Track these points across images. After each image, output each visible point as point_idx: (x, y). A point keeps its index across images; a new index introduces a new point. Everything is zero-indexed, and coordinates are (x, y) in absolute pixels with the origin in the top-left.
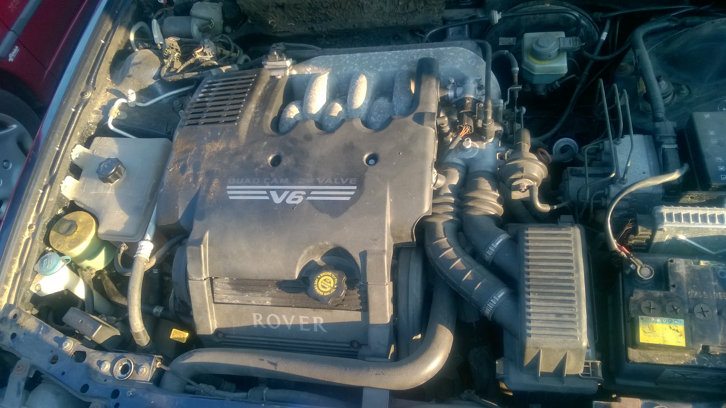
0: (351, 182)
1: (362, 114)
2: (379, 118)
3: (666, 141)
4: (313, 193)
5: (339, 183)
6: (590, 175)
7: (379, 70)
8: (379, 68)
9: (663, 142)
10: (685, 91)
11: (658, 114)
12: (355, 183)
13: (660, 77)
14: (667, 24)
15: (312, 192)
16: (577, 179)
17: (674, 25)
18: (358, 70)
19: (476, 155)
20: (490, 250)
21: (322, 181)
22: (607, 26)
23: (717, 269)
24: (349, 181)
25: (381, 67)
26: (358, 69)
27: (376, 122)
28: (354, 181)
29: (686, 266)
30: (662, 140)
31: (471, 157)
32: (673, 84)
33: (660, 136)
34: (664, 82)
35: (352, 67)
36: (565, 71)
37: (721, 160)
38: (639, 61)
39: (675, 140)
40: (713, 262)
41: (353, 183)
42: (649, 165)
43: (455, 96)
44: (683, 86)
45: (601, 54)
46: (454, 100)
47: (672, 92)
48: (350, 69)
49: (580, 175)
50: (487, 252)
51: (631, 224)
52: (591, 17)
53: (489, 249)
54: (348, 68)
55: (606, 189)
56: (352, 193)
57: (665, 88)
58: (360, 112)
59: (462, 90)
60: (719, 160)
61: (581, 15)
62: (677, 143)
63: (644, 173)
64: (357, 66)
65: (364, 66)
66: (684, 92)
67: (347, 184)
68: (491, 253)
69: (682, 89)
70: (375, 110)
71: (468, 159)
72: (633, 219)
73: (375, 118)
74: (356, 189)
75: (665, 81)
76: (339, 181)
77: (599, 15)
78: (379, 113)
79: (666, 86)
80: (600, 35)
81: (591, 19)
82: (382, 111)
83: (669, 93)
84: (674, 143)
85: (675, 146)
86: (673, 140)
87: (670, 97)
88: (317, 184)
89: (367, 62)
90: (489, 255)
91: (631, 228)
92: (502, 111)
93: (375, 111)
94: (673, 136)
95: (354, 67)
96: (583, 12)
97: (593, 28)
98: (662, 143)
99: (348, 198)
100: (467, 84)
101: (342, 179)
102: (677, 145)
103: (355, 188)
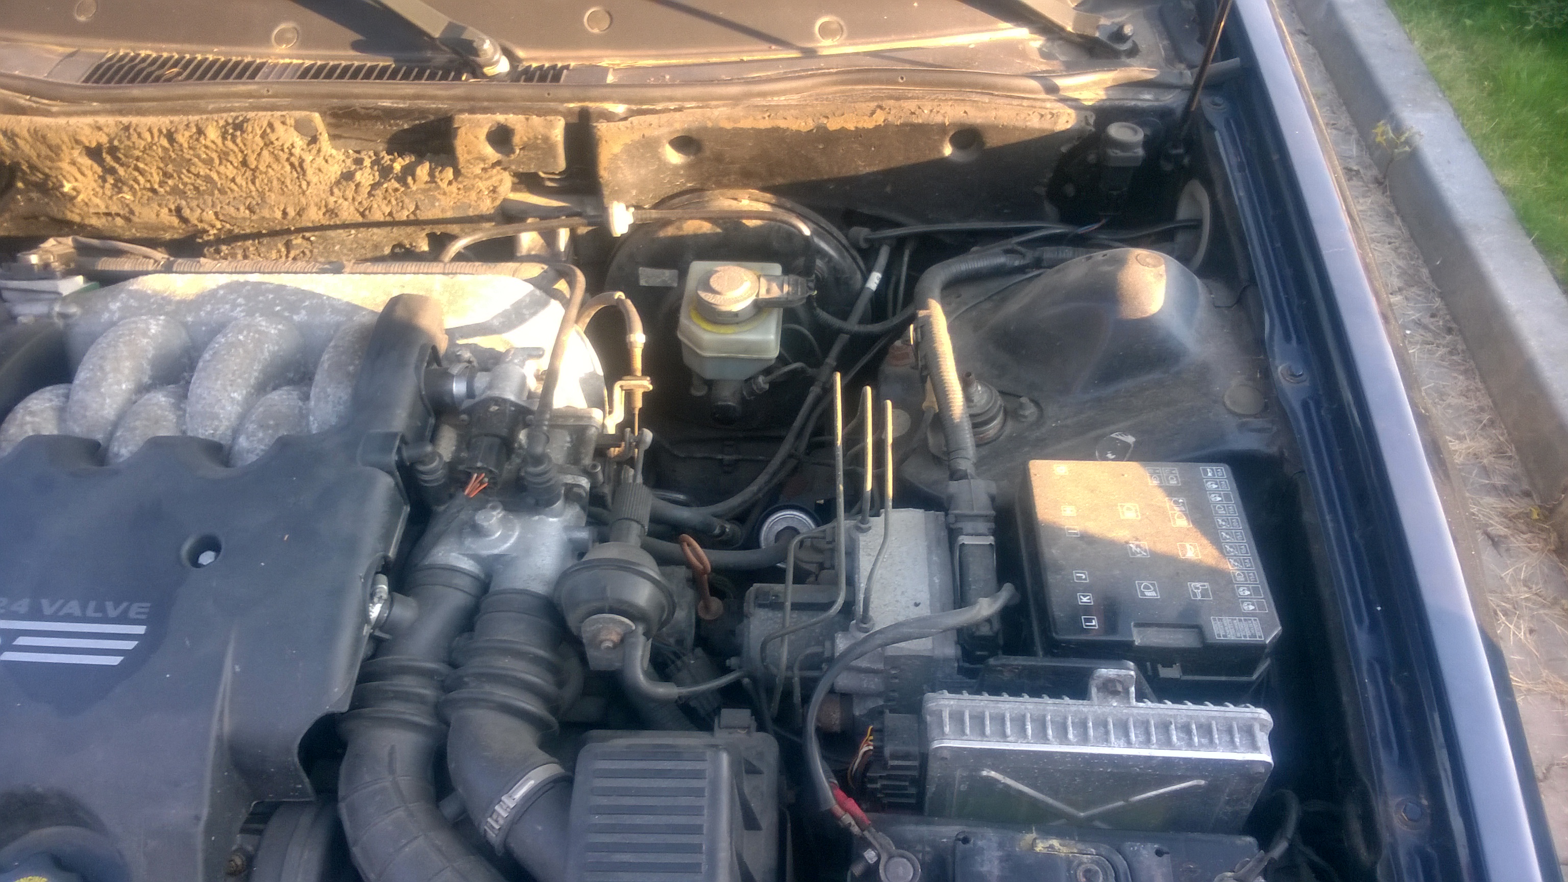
0: (132, 614)
1: (222, 428)
2: (260, 441)
3: (968, 526)
4: (21, 641)
5: (99, 615)
6: (796, 607)
7: (295, 317)
8: (298, 314)
9: (961, 529)
10: (1030, 411)
11: (959, 461)
12: (143, 617)
13: (969, 375)
14: (1002, 260)
15: (21, 638)
16: (770, 614)
17: (1017, 263)
18: (243, 314)
19: (510, 547)
20: (499, 814)
21: (54, 608)
22: (883, 258)
23: (1076, 863)
24: (126, 611)
25: (303, 312)
26: (241, 311)
27: (248, 451)
28: (143, 610)
29: (1001, 853)
30: (959, 525)
31: (496, 551)
32: (1003, 393)
33: (957, 516)
34: (979, 388)
35: (228, 306)
36: (773, 352)
37: (1085, 579)
38: (922, 338)
39: (992, 525)
40: (1067, 842)
41: (139, 617)
42: (931, 585)
43: (470, 394)
44: (1024, 400)
45: (861, 322)
46: (467, 403)
47: (998, 411)
48: (222, 310)
49: (776, 605)
50: (489, 820)
51: (872, 738)
52: (846, 236)
53: (494, 810)
54: (218, 309)
55: (828, 644)
56: (130, 645)
57: (983, 401)
58: (216, 423)
59: (488, 379)
60: (1080, 578)
61: (820, 230)
62: (994, 533)
63: (917, 605)
64: (240, 305)
65: (261, 305)
66: (1027, 413)
67: (123, 619)
68: (501, 822)
69: (1021, 406)
70: (254, 417)
71: (488, 556)
72: (878, 726)
73: (248, 438)
74: (143, 632)
75: (983, 385)
76: (101, 608)
77: (862, 233)
78: (263, 426)
79: (985, 397)
80: (866, 279)
81: (844, 241)
82: (271, 422)
83: (991, 415)
84: (986, 532)
85: (990, 540)
86: (983, 526)
87: (996, 423)
88: (36, 614)
89: (271, 296)
90: (493, 828)
91: (871, 748)
92: (594, 438)
93: (252, 422)
94: (985, 516)
95: (234, 306)
96: (824, 222)
97: (849, 260)
98: (960, 532)
99: (115, 660)
100: (504, 366)
101: (109, 605)
102: (992, 538)
103: (140, 630)
